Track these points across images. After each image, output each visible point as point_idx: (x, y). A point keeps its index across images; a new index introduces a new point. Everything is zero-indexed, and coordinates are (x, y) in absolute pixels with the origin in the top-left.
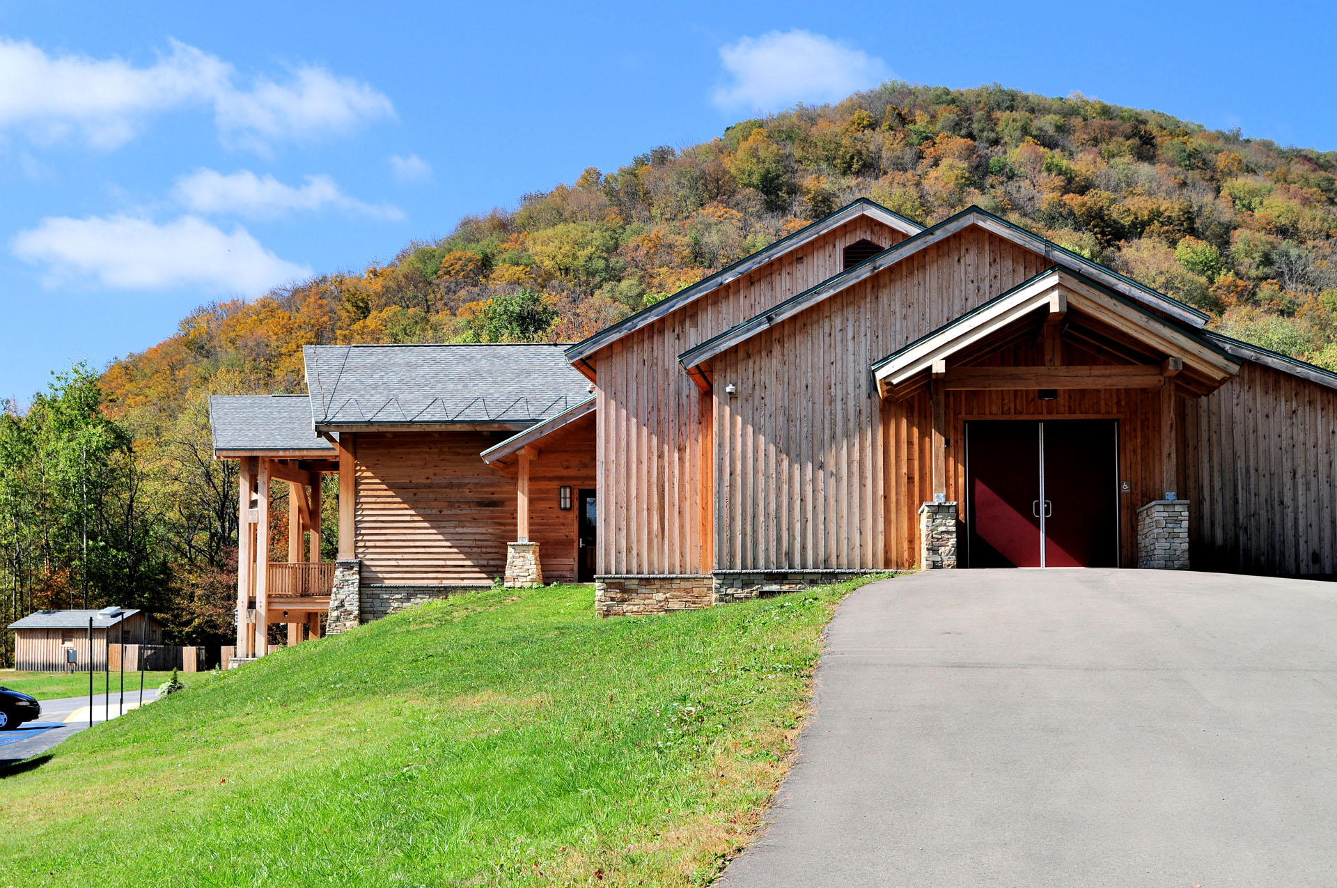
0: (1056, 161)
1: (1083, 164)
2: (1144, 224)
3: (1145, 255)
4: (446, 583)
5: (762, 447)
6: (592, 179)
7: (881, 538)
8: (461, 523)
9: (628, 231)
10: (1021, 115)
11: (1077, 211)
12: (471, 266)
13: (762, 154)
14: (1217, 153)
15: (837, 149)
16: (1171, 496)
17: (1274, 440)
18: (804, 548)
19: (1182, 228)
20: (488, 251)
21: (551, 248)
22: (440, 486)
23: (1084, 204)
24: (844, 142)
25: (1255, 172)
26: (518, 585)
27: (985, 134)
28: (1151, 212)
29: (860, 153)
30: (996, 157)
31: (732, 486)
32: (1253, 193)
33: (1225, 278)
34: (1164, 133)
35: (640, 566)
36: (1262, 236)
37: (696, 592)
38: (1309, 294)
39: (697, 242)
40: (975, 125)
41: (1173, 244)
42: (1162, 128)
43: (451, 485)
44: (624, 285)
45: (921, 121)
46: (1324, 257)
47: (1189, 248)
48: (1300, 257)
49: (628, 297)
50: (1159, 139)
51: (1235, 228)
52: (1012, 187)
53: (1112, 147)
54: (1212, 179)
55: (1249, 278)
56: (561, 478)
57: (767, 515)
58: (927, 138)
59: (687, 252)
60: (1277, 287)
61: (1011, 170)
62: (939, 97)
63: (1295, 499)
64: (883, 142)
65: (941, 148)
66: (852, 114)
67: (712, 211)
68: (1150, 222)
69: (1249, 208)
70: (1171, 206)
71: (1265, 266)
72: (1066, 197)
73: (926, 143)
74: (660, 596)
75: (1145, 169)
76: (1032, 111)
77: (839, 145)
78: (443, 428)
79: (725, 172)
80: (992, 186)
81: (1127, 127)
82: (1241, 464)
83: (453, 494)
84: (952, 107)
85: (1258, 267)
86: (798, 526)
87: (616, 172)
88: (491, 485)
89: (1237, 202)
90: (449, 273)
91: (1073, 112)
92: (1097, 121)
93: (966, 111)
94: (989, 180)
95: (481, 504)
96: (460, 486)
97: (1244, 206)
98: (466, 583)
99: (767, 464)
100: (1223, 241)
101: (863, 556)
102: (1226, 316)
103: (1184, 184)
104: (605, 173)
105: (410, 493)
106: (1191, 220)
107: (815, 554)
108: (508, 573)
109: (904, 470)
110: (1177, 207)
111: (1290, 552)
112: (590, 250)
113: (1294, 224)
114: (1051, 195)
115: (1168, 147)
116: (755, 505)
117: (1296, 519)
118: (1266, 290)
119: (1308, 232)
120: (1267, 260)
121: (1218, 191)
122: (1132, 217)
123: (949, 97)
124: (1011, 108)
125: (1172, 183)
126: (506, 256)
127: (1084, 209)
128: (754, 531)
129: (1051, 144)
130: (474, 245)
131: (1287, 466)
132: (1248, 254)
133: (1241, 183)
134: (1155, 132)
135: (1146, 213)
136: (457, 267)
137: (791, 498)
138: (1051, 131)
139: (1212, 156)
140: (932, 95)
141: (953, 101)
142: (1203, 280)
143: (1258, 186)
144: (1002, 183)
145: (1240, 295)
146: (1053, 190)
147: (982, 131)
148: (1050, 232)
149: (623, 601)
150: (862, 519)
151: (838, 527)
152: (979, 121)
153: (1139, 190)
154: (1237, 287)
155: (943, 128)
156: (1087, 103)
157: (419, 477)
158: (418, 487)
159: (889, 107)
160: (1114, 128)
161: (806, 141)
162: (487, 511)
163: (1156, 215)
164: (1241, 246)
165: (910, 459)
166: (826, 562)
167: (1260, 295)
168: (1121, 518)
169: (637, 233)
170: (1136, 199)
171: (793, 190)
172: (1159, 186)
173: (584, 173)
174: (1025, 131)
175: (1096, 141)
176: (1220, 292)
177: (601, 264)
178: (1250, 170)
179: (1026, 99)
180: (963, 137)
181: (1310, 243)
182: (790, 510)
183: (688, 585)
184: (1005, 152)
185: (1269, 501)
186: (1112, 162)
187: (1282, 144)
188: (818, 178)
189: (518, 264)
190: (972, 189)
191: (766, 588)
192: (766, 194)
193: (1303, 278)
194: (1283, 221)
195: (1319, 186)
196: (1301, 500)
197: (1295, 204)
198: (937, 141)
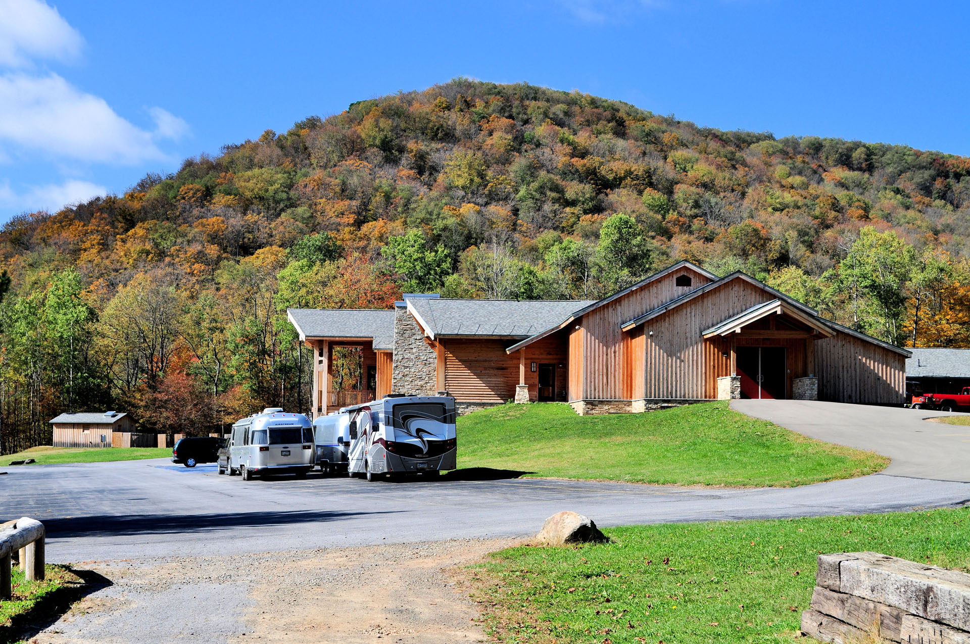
0: (566, 136)
1: (583, 138)
2: (621, 179)
3: (624, 199)
4: (483, 401)
5: (661, 354)
6: (268, 136)
7: (704, 387)
8: (490, 376)
9: (299, 174)
10: (542, 104)
11: (580, 168)
12: (199, 194)
13: (382, 125)
14: (663, 132)
15: (428, 123)
16: (811, 376)
17: (836, 355)
18: (676, 391)
19: (644, 182)
20: (209, 184)
21: (251, 185)
22: (480, 361)
23: (585, 165)
24: (432, 118)
25: (687, 147)
26: (521, 402)
27: (520, 116)
28: (626, 171)
29: (442, 126)
30: (528, 131)
31: (651, 368)
32: (687, 160)
33: (672, 215)
34: (630, 118)
35: (599, 396)
36: (693, 189)
37: (620, 406)
38: (722, 228)
39: (344, 183)
40: (514, 110)
41: (640, 193)
42: (629, 114)
43: (485, 361)
44: (300, 210)
45: (479, 106)
46: (731, 204)
47: (650, 195)
48: (717, 204)
49: (303, 218)
50: (627, 122)
51: (676, 183)
52: (539, 152)
53: (599, 127)
54: (662, 150)
55: (686, 216)
56: (531, 359)
57: (663, 379)
58: (483, 117)
59: (338, 189)
60: (703, 222)
61: (538, 141)
62: (490, 89)
63: (843, 376)
64: (456, 120)
65: (493, 125)
66: (435, 99)
67: (351, 162)
68: (625, 178)
69: (685, 170)
70: (638, 168)
71: (696, 208)
72: (573, 160)
73: (483, 122)
74: (606, 407)
75: (621, 143)
76: (548, 101)
77: (429, 121)
78: (488, 338)
79: (359, 137)
80: (526, 151)
81: (608, 114)
82: (825, 363)
83: (486, 364)
84: (498, 97)
85: (691, 210)
86: (674, 383)
87: (286, 133)
88: (502, 361)
89: (677, 166)
90: (184, 198)
91: (572, 102)
92: (588, 109)
93: (507, 100)
94: (525, 147)
95: (498, 369)
96: (489, 361)
97: (681, 168)
98: (492, 401)
99: (663, 361)
100: (670, 192)
101: (697, 394)
102: (673, 240)
103: (644, 154)
104: (278, 133)
105: (469, 364)
106: (650, 176)
107: (681, 393)
108: (516, 397)
109: (712, 364)
110: (641, 169)
111: (841, 395)
112: (277, 186)
113: (712, 181)
114: (565, 159)
115: (633, 127)
116: (659, 375)
117: (843, 384)
118: (697, 224)
119: (720, 187)
120: (697, 205)
121: (665, 158)
122: (614, 174)
123: (496, 90)
124: (535, 99)
125: (638, 152)
126: (221, 188)
127: (584, 168)
128: (659, 385)
129: (561, 124)
130: (199, 180)
131: (841, 364)
132: (685, 200)
133: (680, 154)
134: (625, 116)
135: (623, 172)
136: (190, 194)
137: (672, 373)
138: (561, 116)
139: (661, 135)
140: (485, 88)
141: (499, 93)
142: (659, 217)
143: (690, 155)
144: (532, 149)
145: (681, 226)
146: (565, 155)
147: (518, 114)
148: (564, 183)
149: (592, 409)
150: (697, 381)
151: (689, 383)
152: (517, 107)
153: (617, 156)
154: (679, 222)
155: (494, 111)
156: (582, 97)
157: (472, 357)
158: (471, 361)
159: (459, 96)
160: (600, 114)
161: (408, 117)
162: (500, 372)
163: (629, 173)
164: (681, 195)
165: (714, 360)
166: (684, 396)
167: (694, 227)
168: (787, 382)
169: (305, 175)
170: (616, 163)
171: (402, 150)
172: (630, 154)
173: (264, 133)
174: (546, 115)
175: (588, 123)
176: (669, 225)
177: (284, 196)
178: (684, 145)
179: (544, 93)
180: (507, 118)
181: (722, 195)
182: (672, 377)
183: (617, 403)
184: (533, 129)
185: (835, 376)
186: (600, 137)
187: (700, 125)
188: (417, 142)
189: (230, 194)
190: (515, 153)
191: (663, 405)
192: (384, 151)
193: (717, 217)
194: (706, 179)
195: (726, 157)
196: (845, 376)
197: (713, 169)
198: (491, 120)
